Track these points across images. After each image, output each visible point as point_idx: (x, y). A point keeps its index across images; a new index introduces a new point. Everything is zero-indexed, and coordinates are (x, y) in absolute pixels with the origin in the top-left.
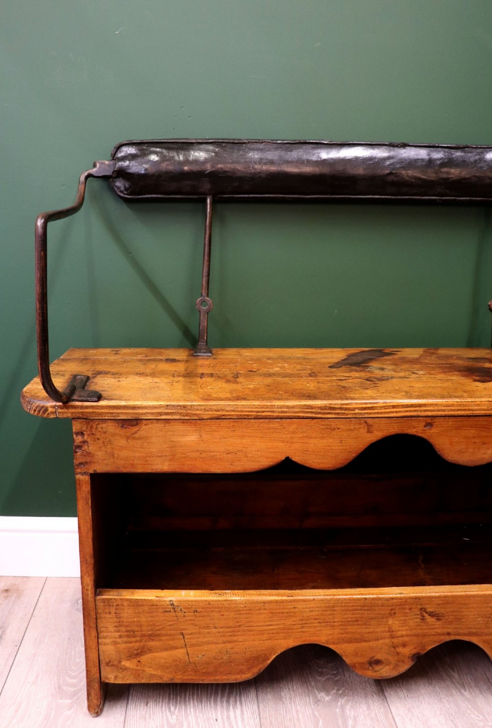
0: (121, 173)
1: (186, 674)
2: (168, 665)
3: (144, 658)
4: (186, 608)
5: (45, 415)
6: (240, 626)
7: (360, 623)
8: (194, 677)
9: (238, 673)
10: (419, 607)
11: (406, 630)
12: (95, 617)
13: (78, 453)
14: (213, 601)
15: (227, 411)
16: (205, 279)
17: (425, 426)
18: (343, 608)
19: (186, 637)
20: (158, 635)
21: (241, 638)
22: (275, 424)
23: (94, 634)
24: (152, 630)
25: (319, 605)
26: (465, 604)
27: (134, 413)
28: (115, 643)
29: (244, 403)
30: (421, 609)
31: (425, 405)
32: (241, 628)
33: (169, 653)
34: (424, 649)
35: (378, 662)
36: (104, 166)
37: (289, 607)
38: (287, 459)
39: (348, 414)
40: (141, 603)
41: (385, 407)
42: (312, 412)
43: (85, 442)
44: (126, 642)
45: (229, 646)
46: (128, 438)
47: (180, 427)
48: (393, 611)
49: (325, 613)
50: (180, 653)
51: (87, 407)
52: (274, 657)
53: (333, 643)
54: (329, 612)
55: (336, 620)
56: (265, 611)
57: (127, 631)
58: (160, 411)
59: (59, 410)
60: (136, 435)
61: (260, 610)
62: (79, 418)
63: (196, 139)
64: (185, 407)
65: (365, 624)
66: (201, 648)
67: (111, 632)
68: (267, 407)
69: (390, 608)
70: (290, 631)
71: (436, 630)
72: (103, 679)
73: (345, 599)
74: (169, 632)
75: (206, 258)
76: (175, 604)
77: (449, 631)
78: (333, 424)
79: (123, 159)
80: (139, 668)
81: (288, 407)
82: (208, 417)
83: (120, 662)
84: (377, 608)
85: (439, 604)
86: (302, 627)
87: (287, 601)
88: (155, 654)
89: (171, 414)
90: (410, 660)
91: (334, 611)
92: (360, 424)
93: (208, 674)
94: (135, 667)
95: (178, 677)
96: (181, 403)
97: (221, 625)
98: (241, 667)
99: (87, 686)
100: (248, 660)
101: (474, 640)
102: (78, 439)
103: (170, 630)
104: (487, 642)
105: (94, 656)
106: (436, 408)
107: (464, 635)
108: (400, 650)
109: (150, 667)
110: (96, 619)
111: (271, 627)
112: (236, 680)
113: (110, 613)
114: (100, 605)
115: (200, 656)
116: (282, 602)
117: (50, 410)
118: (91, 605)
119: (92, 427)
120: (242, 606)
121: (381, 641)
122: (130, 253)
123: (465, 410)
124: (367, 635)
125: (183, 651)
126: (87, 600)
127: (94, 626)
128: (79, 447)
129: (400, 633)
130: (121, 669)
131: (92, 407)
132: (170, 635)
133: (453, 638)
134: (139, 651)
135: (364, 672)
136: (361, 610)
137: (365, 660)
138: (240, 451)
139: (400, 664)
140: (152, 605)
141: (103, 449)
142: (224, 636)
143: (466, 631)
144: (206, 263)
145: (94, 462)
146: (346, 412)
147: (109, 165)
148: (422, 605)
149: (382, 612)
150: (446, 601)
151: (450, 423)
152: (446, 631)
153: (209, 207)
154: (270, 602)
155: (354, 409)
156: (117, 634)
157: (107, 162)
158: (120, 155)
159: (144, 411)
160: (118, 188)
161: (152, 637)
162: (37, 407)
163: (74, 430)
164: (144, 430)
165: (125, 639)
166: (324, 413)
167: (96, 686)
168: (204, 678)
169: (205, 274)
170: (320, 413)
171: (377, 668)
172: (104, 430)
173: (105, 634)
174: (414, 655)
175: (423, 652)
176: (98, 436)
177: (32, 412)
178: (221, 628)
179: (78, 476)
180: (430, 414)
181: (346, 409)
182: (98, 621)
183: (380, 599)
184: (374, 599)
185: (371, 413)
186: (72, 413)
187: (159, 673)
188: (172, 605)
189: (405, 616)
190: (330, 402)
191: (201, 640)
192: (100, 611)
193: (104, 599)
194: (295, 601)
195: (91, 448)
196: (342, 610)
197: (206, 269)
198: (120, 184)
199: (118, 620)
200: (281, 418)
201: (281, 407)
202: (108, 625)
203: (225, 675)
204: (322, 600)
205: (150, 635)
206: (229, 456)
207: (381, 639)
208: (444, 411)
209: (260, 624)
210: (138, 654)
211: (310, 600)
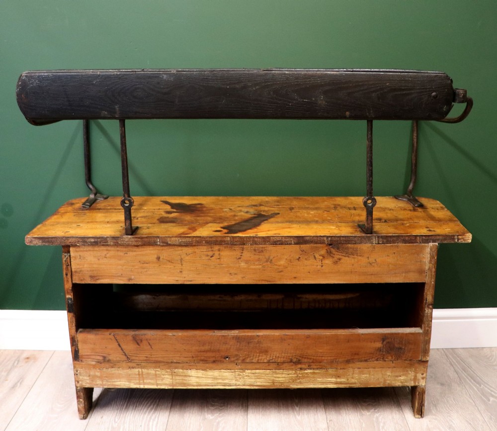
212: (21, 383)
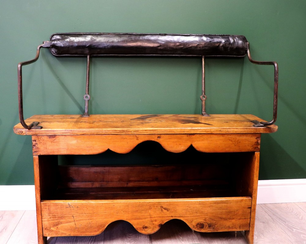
0: (54, 46)
1: (75, 232)
2: (68, 229)
3: (59, 226)
4: (74, 206)
5: (22, 134)
6: (94, 213)
7: (138, 212)
8: (78, 234)
9: (94, 232)
10: (160, 206)
11: (156, 215)
12: (40, 210)
13: (34, 148)
14: (84, 203)
15: (86, 132)
16: (87, 88)
17: (158, 138)
18: (132, 206)
19: (74, 217)
20: (64, 217)
21: (95, 218)
22: (104, 136)
23: (40, 217)
24: (62, 215)
25: (123, 205)
26: (177, 205)
27: (53, 133)
28: (48, 221)
29: (92, 129)
30: (161, 207)
31: (157, 130)
32: (94, 214)
33: (68, 224)
34: (163, 222)
35: (146, 227)
36: (47, 43)
37: (112, 205)
38: (108, 149)
39: (129, 133)
40: (57, 205)
41: (142, 131)
42: (116, 132)
43: (36, 144)
44: (52, 220)
45: (90, 221)
46: (52, 142)
47: (70, 138)
48: (150, 207)
49: (125, 208)
50: (72, 224)
51: (37, 131)
52: (107, 225)
53: (129, 220)
54: (126, 208)
55: (129, 211)
56: (103, 207)
57: (53, 216)
58: (63, 132)
59: (27, 132)
60: (55, 141)
61: (101, 206)
62: (34, 135)
63: (83, 33)
64: (71, 131)
65: (140, 212)
66: (80, 222)
67: (47, 216)
68: (100, 130)
69: (149, 206)
70: (112, 215)
71: (167, 215)
72: (44, 235)
73: (132, 203)
74: (68, 216)
75: (88, 79)
76: (70, 204)
77: (172, 215)
78: (124, 136)
79: (55, 40)
80: (57, 230)
81: (108, 130)
82: (80, 134)
83: (50, 228)
84: (144, 206)
85: (167, 205)
86: (117, 213)
87: (111, 203)
88: (63, 225)
89: (67, 133)
90: (158, 227)
91: (129, 207)
92: (134, 137)
93: (83, 232)
94: (56, 230)
95: (72, 234)
96: (70, 129)
97: (87, 213)
98: (95, 229)
99: (38, 238)
100: (98, 227)
101: (182, 219)
102: (34, 143)
103: (68, 215)
104: (187, 220)
105: (40, 226)
106: (161, 131)
107: (178, 217)
108: (154, 222)
109: (61, 230)
110: (41, 211)
111: (106, 213)
112: (94, 234)
113: (46, 209)
114: (43, 205)
115: (80, 225)
116: (109, 203)
117: (24, 132)
118: (39, 205)
119: (39, 138)
120: (95, 205)
121: (147, 219)
122: (58, 77)
123: (172, 132)
124: (141, 217)
125: (74, 223)
126: (38, 204)
127: (40, 214)
128: (34, 146)
129: (153, 216)
130: (51, 231)
131: (39, 131)
132: (68, 217)
133: (174, 218)
134: (57, 223)
135: (141, 231)
136: (139, 207)
137: (141, 227)
138: (92, 146)
139: (155, 228)
140: (62, 205)
141: (43, 146)
142: (88, 217)
143: (178, 215)
144: (87, 81)
145: (40, 151)
146: (129, 132)
147: (49, 43)
148: (161, 205)
149: (147, 208)
150: (170, 204)
151: (167, 137)
152: (171, 215)
153: (88, 59)
154: (105, 203)
155: (131, 131)
156: (49, 217)
157: (48, 42)
158: (53, 39)
159: (57, 132)
160: (53, 52)
161: (61, 218)
162: (19, 131)
163: (32, 140)
164: (57, 139)
165: (52, 219)
166: (121, 133)
167: (41, 238)
168: (82, 234)
169: (87, 85)
170: (119, 133)
171: (146, 230)
172: (43, 139)
173: (44, 217)
174: (160, 225)
175: (163, 224)
176: (41, 142)
177: (17, 133)
178: (87, 214)
179: (34, 156)
180: (159, 133)
181: (128, 131)
182: (42, 212)
183: (145, 203)
184: (143, 202)
185: (137, 133)
186: (32, 133)
187: (65, 232)
188: (69, 205)
189: (155, 209)
190: (123, 129)
191: (80, 218)
192: (42, 208)
193: (44, 203)
194: (113, 203)
195: (39, 146)
196: (131, 207)
197: (87, 83)
198: (53, 50)
199: (49, 211)
200: (106, 134)
201: (105, 130)
202: (45, 214)
203: (90, 232)
204: (124, 203)
205: (61, 217)
206: (88, 148)
207: (147, 218)
208: (164, 132)
209: (101, 212)
210: (57, 225)
211: (119, 203)
212: (6, 230)
